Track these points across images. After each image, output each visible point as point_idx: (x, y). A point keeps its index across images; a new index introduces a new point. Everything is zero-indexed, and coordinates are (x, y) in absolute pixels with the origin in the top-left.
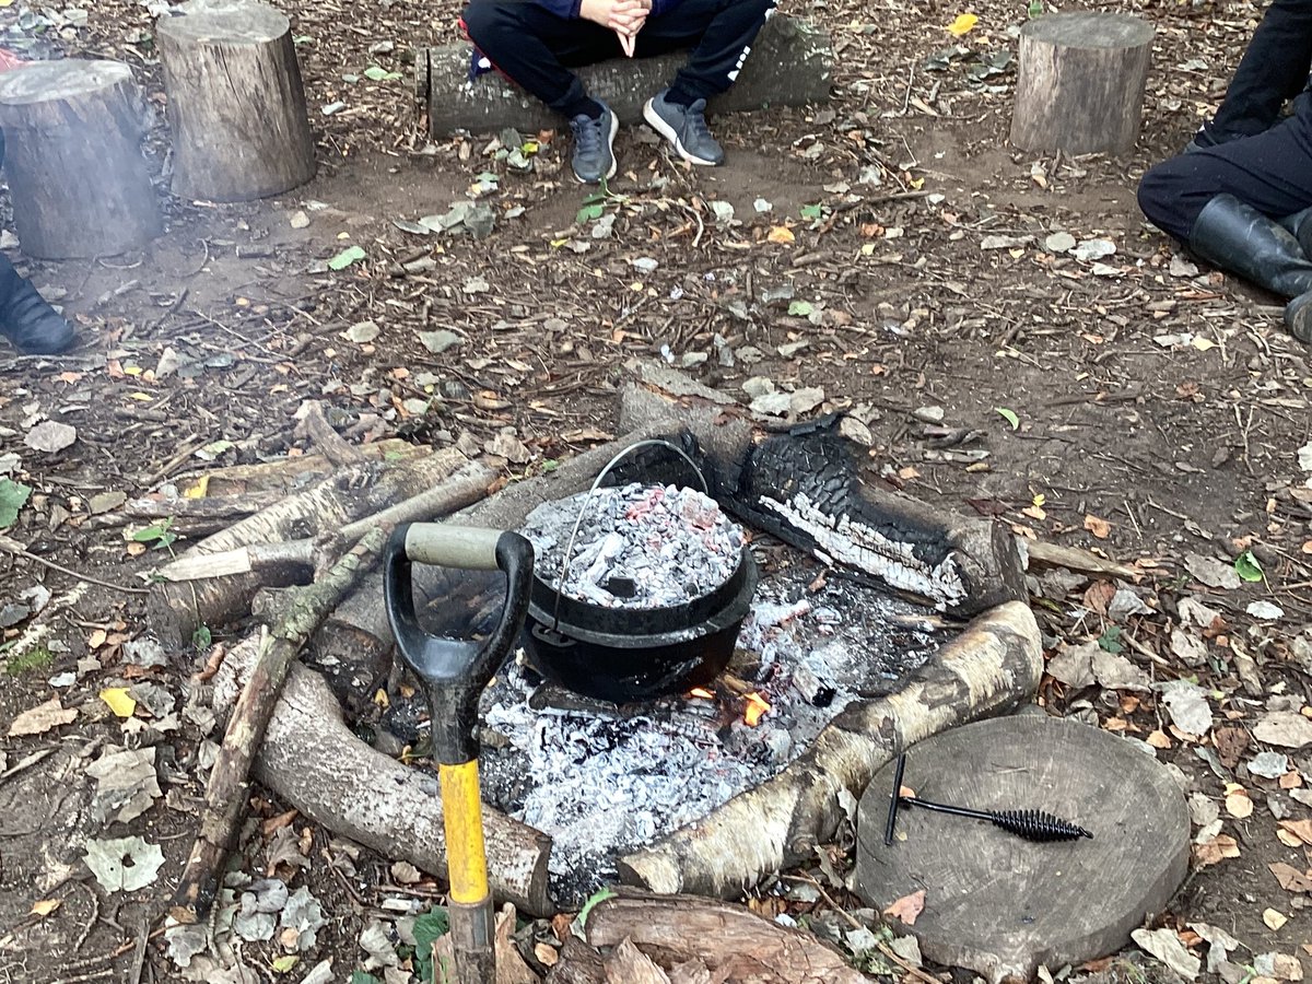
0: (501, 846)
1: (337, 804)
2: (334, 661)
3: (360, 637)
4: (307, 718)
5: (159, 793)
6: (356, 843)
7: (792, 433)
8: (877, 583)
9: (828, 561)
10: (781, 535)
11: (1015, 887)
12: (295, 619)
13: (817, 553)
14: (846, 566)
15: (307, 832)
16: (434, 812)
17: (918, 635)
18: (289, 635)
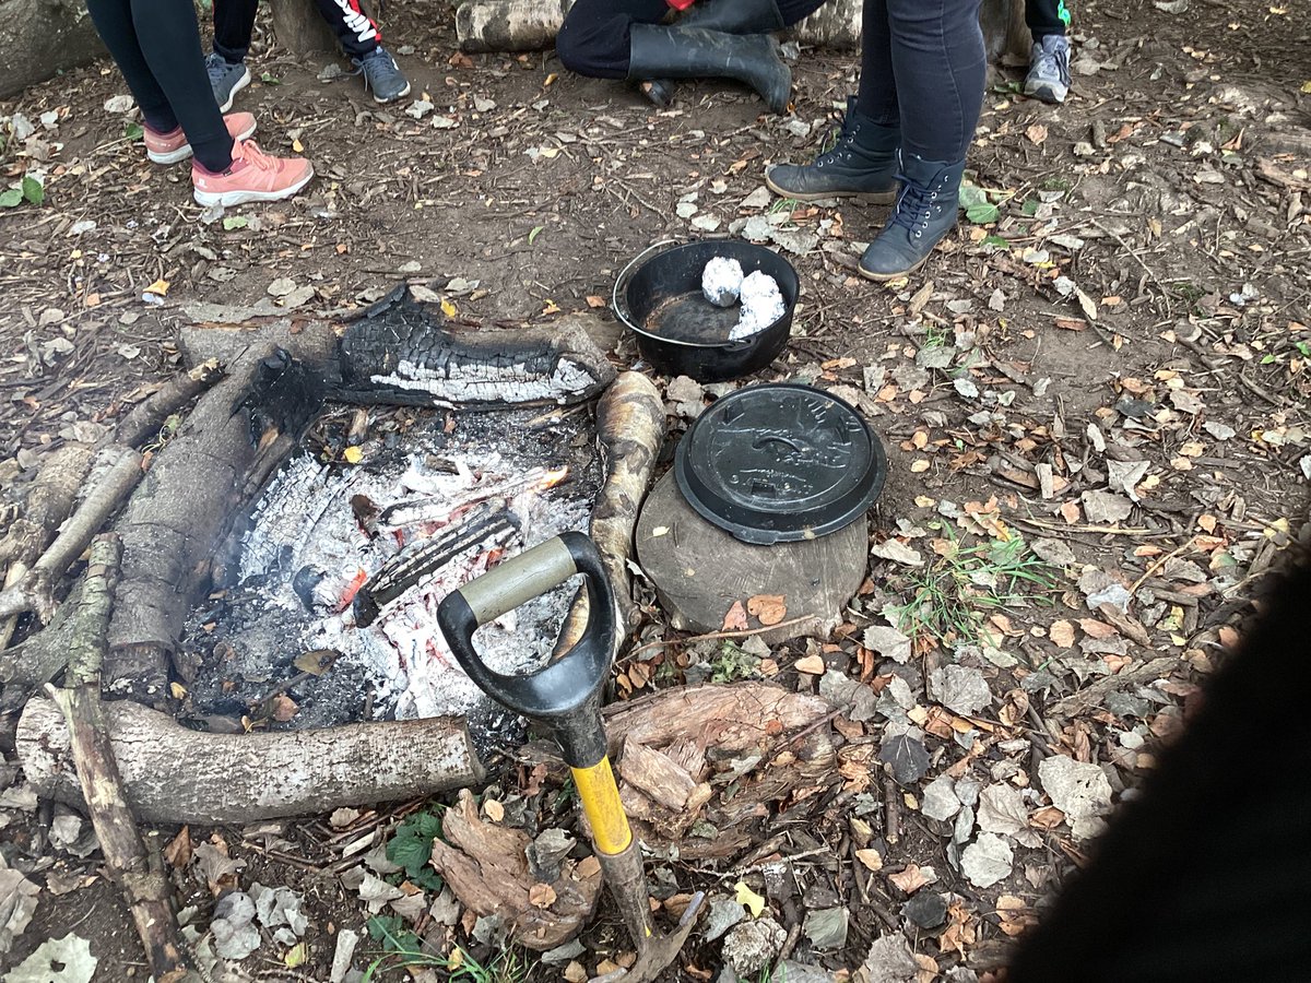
0: (426, 746)
1: (245, 798)
2: (124, 682)
3: (140, 649)
4: (153, 743)
5: (36, 888)
6: (269, 821)
7: (370, 315)
8: (499, 405)
9: (449, 405)
10: (398, 402)
11: (788, 565)
12: (81, 663)
13: (437, 402)
14: (466, 403)
15: (215, 838)
16: (344, 754)
17: (553, 430)
18: (86, 679)
